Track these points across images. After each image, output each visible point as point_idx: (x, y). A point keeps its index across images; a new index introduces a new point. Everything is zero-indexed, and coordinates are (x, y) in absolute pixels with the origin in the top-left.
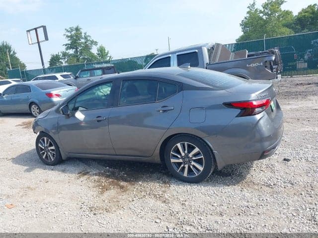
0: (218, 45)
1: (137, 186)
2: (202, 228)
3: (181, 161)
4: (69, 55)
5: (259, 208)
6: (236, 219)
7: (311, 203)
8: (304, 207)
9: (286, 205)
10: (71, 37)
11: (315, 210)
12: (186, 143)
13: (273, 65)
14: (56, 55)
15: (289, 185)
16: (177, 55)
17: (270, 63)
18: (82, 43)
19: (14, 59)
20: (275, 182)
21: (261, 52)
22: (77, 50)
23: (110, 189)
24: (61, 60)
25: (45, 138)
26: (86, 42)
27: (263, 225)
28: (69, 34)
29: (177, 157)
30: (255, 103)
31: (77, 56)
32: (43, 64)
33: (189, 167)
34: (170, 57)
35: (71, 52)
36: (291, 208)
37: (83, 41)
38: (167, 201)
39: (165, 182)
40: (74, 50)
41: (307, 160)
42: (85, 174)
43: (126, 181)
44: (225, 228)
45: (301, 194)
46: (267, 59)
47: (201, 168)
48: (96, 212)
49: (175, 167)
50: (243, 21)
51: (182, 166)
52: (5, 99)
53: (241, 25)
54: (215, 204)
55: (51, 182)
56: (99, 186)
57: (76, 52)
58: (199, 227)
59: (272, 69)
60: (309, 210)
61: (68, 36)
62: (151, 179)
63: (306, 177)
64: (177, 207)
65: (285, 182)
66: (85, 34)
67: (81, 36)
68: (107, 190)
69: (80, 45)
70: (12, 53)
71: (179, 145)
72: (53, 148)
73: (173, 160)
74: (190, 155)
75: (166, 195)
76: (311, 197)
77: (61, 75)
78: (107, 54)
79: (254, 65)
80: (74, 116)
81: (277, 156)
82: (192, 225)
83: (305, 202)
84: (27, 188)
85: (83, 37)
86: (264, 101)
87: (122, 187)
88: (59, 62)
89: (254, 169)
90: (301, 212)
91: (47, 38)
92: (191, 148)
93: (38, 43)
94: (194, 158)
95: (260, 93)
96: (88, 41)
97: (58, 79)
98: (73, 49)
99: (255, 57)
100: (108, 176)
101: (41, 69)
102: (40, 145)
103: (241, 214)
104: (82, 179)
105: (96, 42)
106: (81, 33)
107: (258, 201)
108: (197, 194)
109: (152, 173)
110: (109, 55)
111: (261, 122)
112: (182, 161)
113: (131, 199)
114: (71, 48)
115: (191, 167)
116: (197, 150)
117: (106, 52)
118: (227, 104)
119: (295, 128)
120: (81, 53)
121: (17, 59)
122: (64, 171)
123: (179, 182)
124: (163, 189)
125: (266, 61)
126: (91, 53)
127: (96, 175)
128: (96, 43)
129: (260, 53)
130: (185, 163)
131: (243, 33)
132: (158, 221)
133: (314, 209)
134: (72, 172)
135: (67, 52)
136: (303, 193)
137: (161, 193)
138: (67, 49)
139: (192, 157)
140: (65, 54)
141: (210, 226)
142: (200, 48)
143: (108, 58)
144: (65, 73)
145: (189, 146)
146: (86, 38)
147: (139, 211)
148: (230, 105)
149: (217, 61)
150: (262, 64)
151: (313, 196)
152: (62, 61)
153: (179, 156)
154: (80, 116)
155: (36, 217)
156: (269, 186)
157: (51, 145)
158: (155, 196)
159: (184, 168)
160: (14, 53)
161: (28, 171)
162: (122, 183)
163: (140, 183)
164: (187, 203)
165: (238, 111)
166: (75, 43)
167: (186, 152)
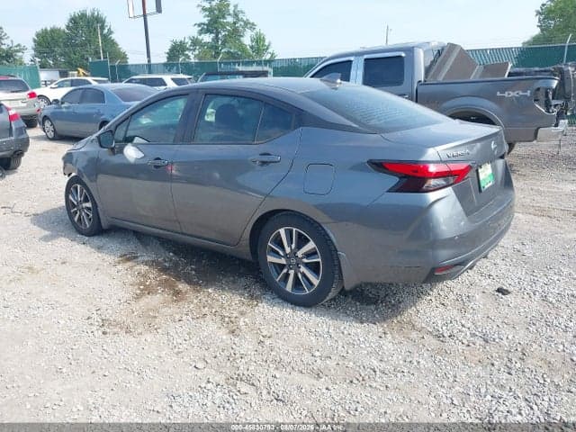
0: (452, 47)
1: (201, 295)
2: (269, 393)
3: (283, 261)
4: (202, 45)
5: (396, 376)
6: (340, 390)
7: (502, 387)
8: (483, 390)
9: (451, 380)
10: (211, 10)
11: (501, 401)
12: (294, 229)
13: (553, 98)
14: (181, 42)
15: (479, 342)
16: (365, 60)
17: (547, 94)
18: (228, 23)
19: (109, 43)
20: (455, 331)
21: (537, 69)
22: (217, 36)
23: (156, 293)
24: (187, 52)
25: (79, 186)
26: (235, 23)
27: (382, 411)
28: (208, 6)
29: (278, 253)
30: (433, 169)
31: (217, 48)
32: (149, 56)
33: (296, 275)
34: (351, 61)
35: (208, 38)
36: (457, 388)
37: (230, 19)
38: (237, 332)
39: (252, 297)
40: (213, 35)
41: (544, 299)
42: (129, 260)
43: (189, 282)
44: (309, 402)
45: (493, 365)
46: (540, 84)
47: (316, 282)
48: (108, 330)
49: (273, 271)
50: (543, 5)
51: (285, 271)
52: (64, 110)
53: (538, 13)
54: (317, 354)
55: (70, 264)
56: (141, 284)
57: (216, 39)
58: (265, 392)
59: (548, 106)
60: (490, 398)
61: (204, 9)
62: (233, 287)
63: (522, 332)
64: (247, 345)
65: (473, 335)
66: (236, 6)
67: (228, 11)
68: (149, 294)
69: (223, 26)
70: (106, 31)
71: (282, 231)
72: (89, 205)
73: (271, 259)
74: (300, 254)
75: (242, 319)
76: (509, 373)
77: (172, 79)
78: (267, 49)
79: (512, 94)
80: (121, 151)
81: (489, 281)
82: (253, 385)
83: (492, 381)
84: (29, 268)
85: (231, 12)
86: (462, 166)
87: (177, 293)
88: (184, 55)
89: (429, 298)
90: (473, 399)
91: (159, 10)
92: (302, 241)
93: (145, 15)
94: (305, 260)
95: (447, 149)
96: (238, 20)
97: (165, 85)
98: (211, 33)
99: (524, 77)
100: (164, 270)
101: (143, 65)
102: (71, 197)
103: (355, 381)
104: (120, 267)
105: (253, 24)
106: (228, 5)
107: (401, 362)
108: (296, 328)
109: (241, 275)
110: (270, 50)
111: (438, 208)
112: (285, 263)
113: (177, 317)
114: (208, 31)
115: (300, 276)
116: (311, 245)
117: (266, 43)
118: (375, 164)
119: (558, 230)
120: (224, 43)
121: (114, 44)
122: (99, 249)
123: (277, 300)
124: (243, 308)
125: (538, 89)
126: (242, 44)
127: (146, 263)
128: (252, 26)
129: (536, 71)
130: (289, 266)
131: (539, 29)
132: (200, 365)
133: (500, 398)
134: (111, 252)
135: (200, 38)
136: (496, 363)
137: (234, 315)
138: (200, 33)
139: (302, 258)
140: (195, 42)
141: (285, 394)
142: (410, 50)
143: (268, 57)
144: (181, 76)
145: (299, 235)
146: (236, 15)
147: (179, 341)
148: (380, 166)
149: (440, 79)
150: (528, 93)
151: (513, 372)
152: (190, 54)
153: (281, 253)
154: (131, 153)
155: (13, 321)
156: (439, 337)
157: (86, 200)
158: (223, 317)
159: (287, 275)
160: (110, 32)
161: (46, 239)
162: (182, 286)
163: (210, 290)
164: (268, 342)
165: (393, 180)
166: (216, 22)
167: (293, 246)
